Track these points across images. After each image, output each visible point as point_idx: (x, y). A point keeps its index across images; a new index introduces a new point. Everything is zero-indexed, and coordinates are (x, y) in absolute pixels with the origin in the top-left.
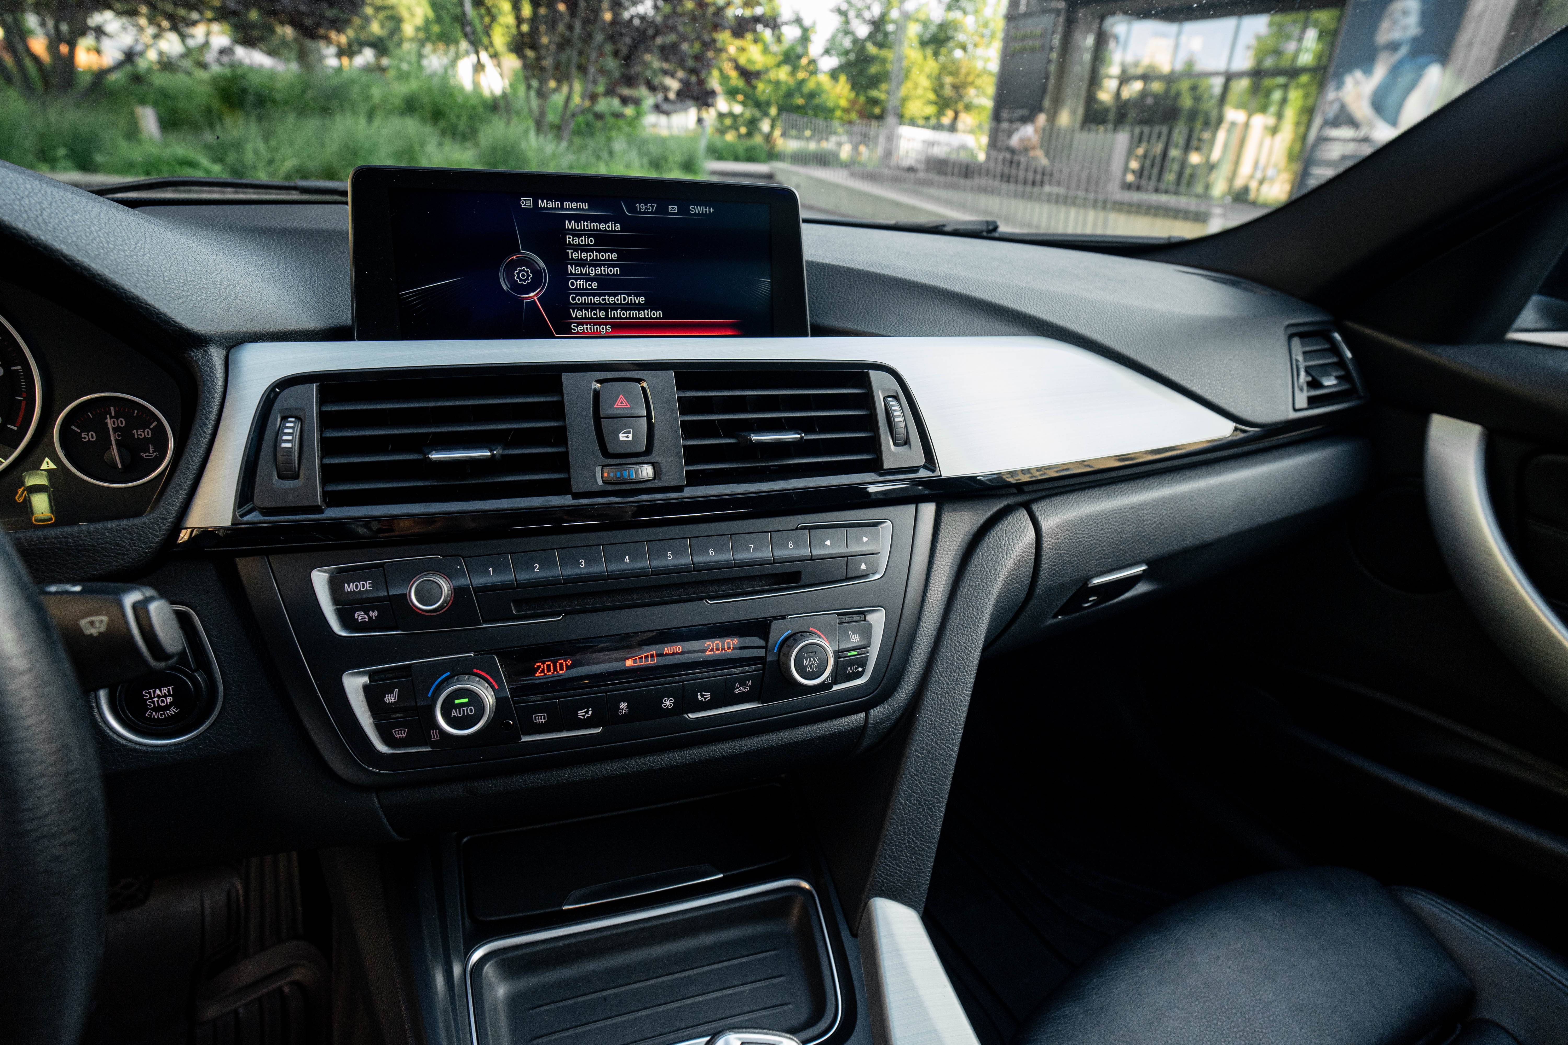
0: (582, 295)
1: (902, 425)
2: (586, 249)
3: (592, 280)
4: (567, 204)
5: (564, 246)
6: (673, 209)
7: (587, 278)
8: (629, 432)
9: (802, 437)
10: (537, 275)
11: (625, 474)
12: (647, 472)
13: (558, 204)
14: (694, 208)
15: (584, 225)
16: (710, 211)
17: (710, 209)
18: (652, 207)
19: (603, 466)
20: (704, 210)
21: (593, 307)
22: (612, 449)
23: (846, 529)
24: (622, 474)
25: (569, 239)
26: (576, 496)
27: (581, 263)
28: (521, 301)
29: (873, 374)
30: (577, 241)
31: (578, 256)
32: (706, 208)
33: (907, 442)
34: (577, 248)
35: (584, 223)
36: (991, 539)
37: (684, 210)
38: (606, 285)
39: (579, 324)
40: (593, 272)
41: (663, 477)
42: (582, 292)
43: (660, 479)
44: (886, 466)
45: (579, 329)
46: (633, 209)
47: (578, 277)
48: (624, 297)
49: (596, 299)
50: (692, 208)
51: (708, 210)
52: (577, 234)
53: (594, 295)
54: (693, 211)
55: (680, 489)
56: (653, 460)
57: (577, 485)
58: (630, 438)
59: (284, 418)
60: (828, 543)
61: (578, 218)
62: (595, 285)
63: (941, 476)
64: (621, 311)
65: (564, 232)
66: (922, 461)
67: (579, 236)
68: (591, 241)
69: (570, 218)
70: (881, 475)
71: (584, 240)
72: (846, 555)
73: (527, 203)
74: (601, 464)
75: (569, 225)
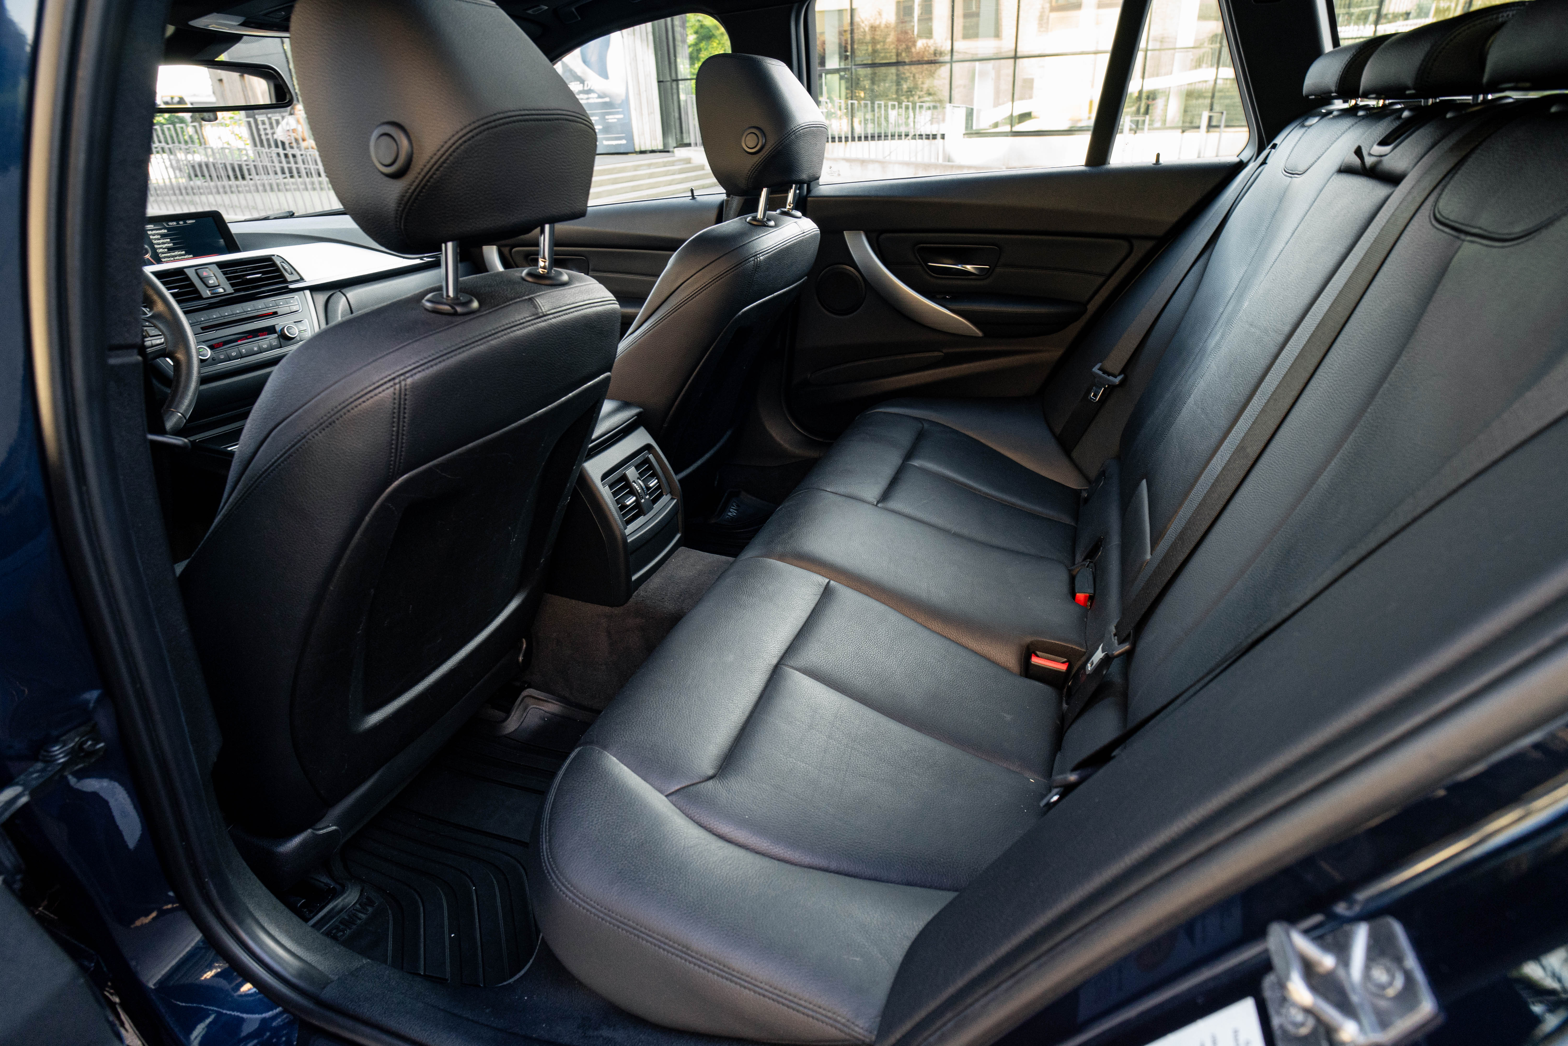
1: (289, 271)
2: (158, 239)
6: (181, 223)
8: (211, 281)
9: (261, 276)
11: (216, 291)
12: (221, 291)
18: (175, 223)
19: (209, 291)
21: (169, 257)
22: (208, 286)
23: (286, 300)
26: (205, 299)
27: (159, 244)
29: (273, 258)
30: (154, 237)
33: (292, 273)
34: (155, 240)
36: (332, 302)
37: (185, 223)
38: (170, 250)
40: (164, 246)
42: (163, 253)
43: (226, 292)
44: (289, 281)
47: (160, 248)
52: (154, 235)
55: (233, 294)
56: (222, 287)
57: (204, 296)
58: (213, 283)
61: (152, 230)
62: (166, 250)
63: (308, 284)
65: (148, 235)
66: (300, 280)
68: (159, 237)
70: (289, 284)
71: (156, 237)
72: (287, 307)
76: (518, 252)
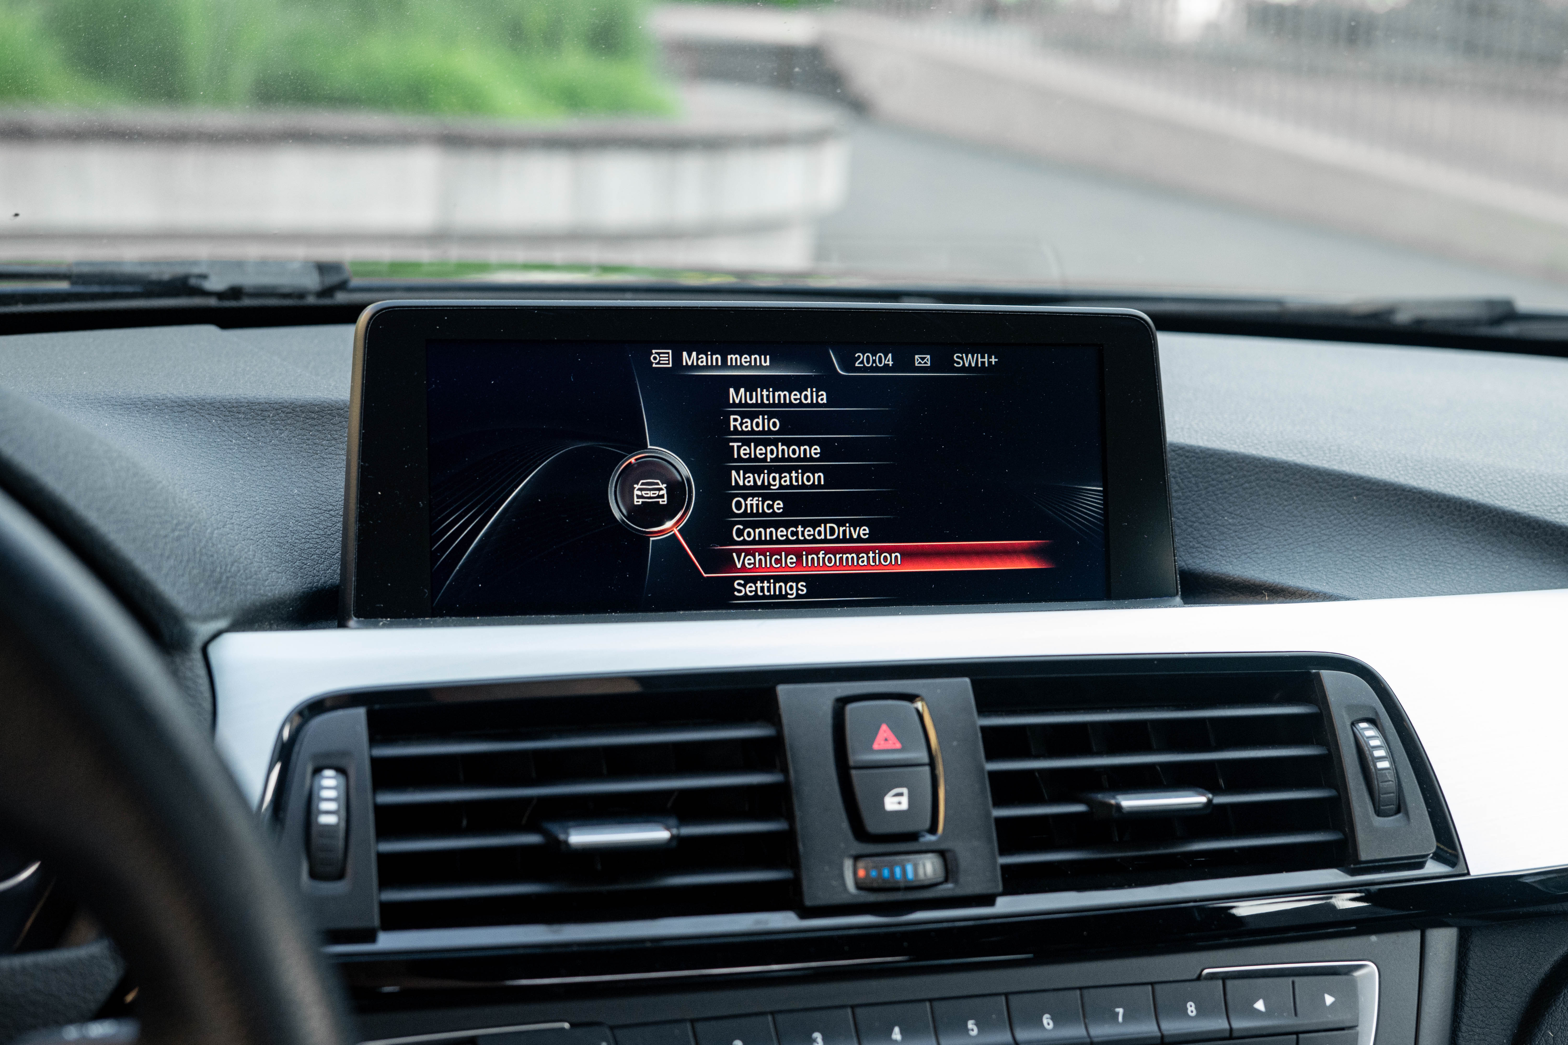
0: (754, 525)
1: (1390, 776)
2: (765, 439)
3: (774, 497)
4: (732, 358)
5: (724, 434)
6: (922, 360)
7: (765, 493)
8: (901, 794)
9: (1210, 801)
10: (676, 490)
11: (898, 871)
13: (716, 359)
14: (962, 358)
15: (763, 395)
16: (990, 363)
17: (990, 357)
19: (857, 858)
20: (980, 360)
21: (774, 548)
22: (873, 826)
23: (1290, 979)
24: (892, 873)
25: (734, 422)
26: (805, 913)
27: (755, 467)
28: (645, 538)
29: (1326, 675)
30: (748, 425)
31: (750, 454)
32: (983, 357)
35: (762, 391)
37: (942, 362)
38: (800, 505)
39: (748, 580)
40: (776, 482)
41: (962, 879)
43: (956, 882)
44: (1364, 856)
45: (748, 589)
46: (848, 364)
47: (747, 492)
48: (830, 527)
50: (958, 357)
51: (986, 360)
52: (750, 412)
53: (777, 525)
54: (958, 363)
55: (988, 900)
56: (943, 846)
57: (812, 892)
58: (904, 806)
59: (318, 771)
60: (1260, 1005)
61: (751, 383)
62: (778, 505)
63: (1468, 874)
64: (826, 554)
66: (1432, 845)
67: (752, 416)
68: (774, 425)
69: (738, 382)
70: (1353, 873)
71: (761, 423)
72: (1295, 1029)
73: (662, 358)
74: (853, 852)
75: (735, 396)
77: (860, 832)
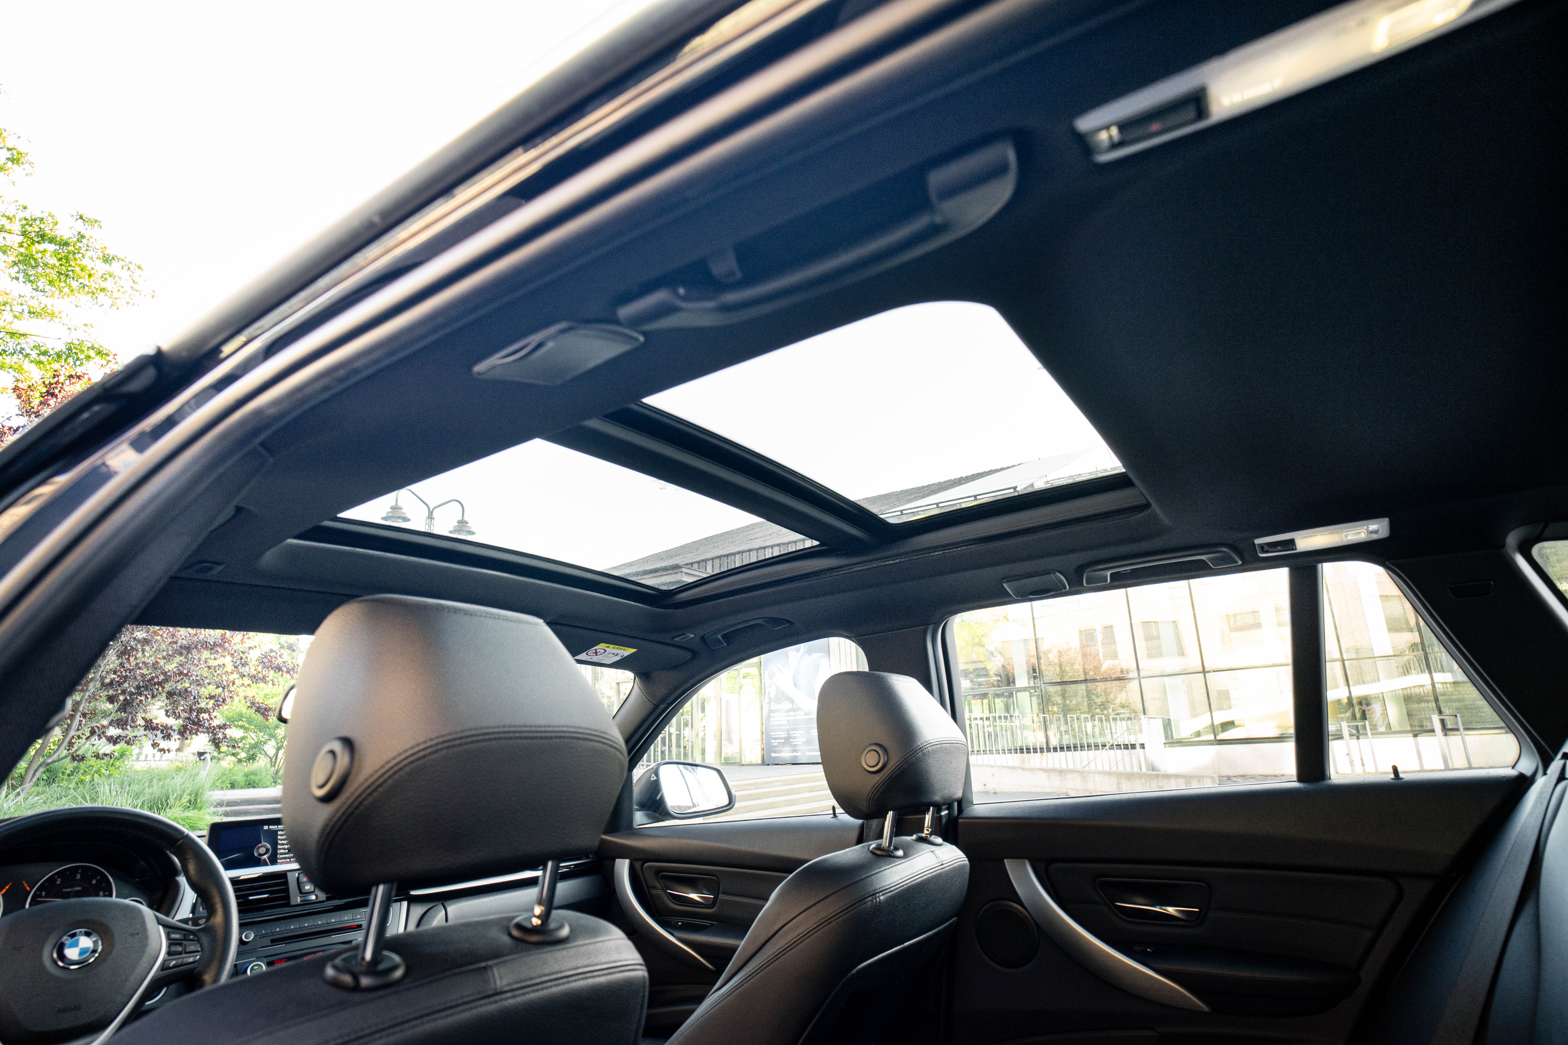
2: (284, 840)
5: (277, 839)
7: (284, 849)
10: (268, 849)
12: (313, 897)
13: (276, 827)
19: (300, 897)
21: (285, 858)
22: (303, 891)
25: (279, 837)
27: (282, 844)
28: (260, 859)
30: (281, 837)
34: (281, 840)
36: (429, 914)
40: (286, 847)
41: (318, 898)
42: (282, 854)
47: (280, 849)
49: (287, 856)
52: (282, 835)
55: (324, 903)
56: (315, 894)
57: (293, 903)
62: (287, 851)
65: (277, 835)
68: (284, 837)
69: (280, 830)
73: (266, 827)
75: (279, 833)
76: (650, 867)
77: (301, 892)
